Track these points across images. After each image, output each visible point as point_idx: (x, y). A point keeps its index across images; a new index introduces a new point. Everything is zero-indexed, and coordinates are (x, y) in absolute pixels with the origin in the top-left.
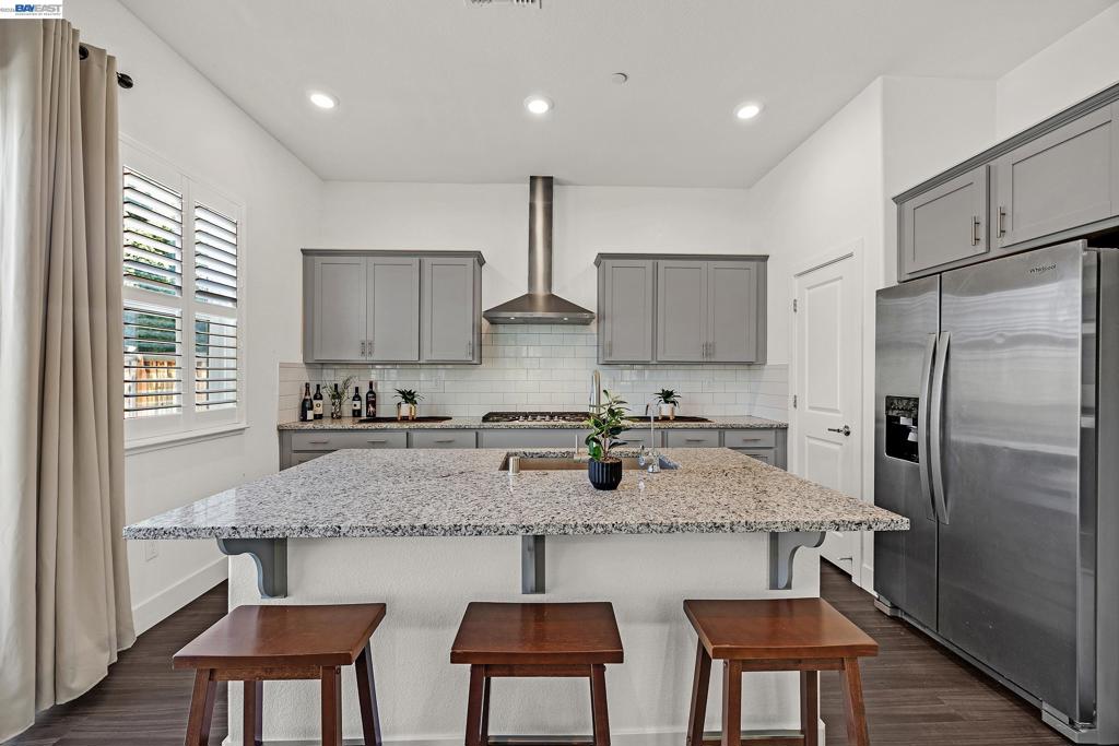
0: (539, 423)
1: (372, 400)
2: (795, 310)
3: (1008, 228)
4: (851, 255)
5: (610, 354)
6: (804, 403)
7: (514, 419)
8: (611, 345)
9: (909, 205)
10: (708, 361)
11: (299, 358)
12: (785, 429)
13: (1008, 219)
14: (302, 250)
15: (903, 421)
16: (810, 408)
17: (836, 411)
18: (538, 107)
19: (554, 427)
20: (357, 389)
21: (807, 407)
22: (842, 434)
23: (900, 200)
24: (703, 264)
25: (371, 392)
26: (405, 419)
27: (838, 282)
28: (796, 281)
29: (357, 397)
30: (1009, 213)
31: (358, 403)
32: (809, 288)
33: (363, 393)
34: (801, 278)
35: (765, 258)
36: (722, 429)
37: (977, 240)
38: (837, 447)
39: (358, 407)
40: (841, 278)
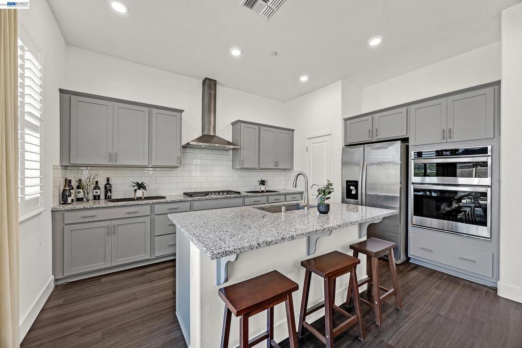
0: (221, 196)
1: (108, 188)
2: (307, 151)
3: (379, 133)
4: (331, 135)
5: (242, 165)
7: (206, 195)
8: (243, 160)
9: (349, 122)
10: (277, 168)
11: (58, 163)
14: (60, 89)
18: (236, 52)
19: (227, 198)
20: (97, 182)
23: (346, 120)
24: (275, 130)
25: (108, 184)
26: (140, 199)
27: (325, 143)
28: (307, 140)
29: (97, 187)
30: (379, 130)
31: (98, 191)
32: (312, 144)
33: (102, 185)
34: (309, 140)
35: (293, 130)
36: (286, 194)
37: (369, 135)
39: (98, 194)
40: (326, 141)
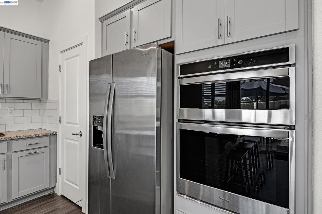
2: (60, 71)
3: (136, 39)
4: (81, 44)
6: (64, 120)
12: (56, 134)
13: (136, 34)
15: (100, 128)
16: (67, 123)
17: (77, 124)
21: (65, 122)
22: (79, 136)
27: (78, 58)
28: (61, 55)
30: (137, 32)
32: (66, 60)
35: (47, 41)
36: (10, 140)
37: (127, 42)
38: (76, 143)
40: (78, 55)
